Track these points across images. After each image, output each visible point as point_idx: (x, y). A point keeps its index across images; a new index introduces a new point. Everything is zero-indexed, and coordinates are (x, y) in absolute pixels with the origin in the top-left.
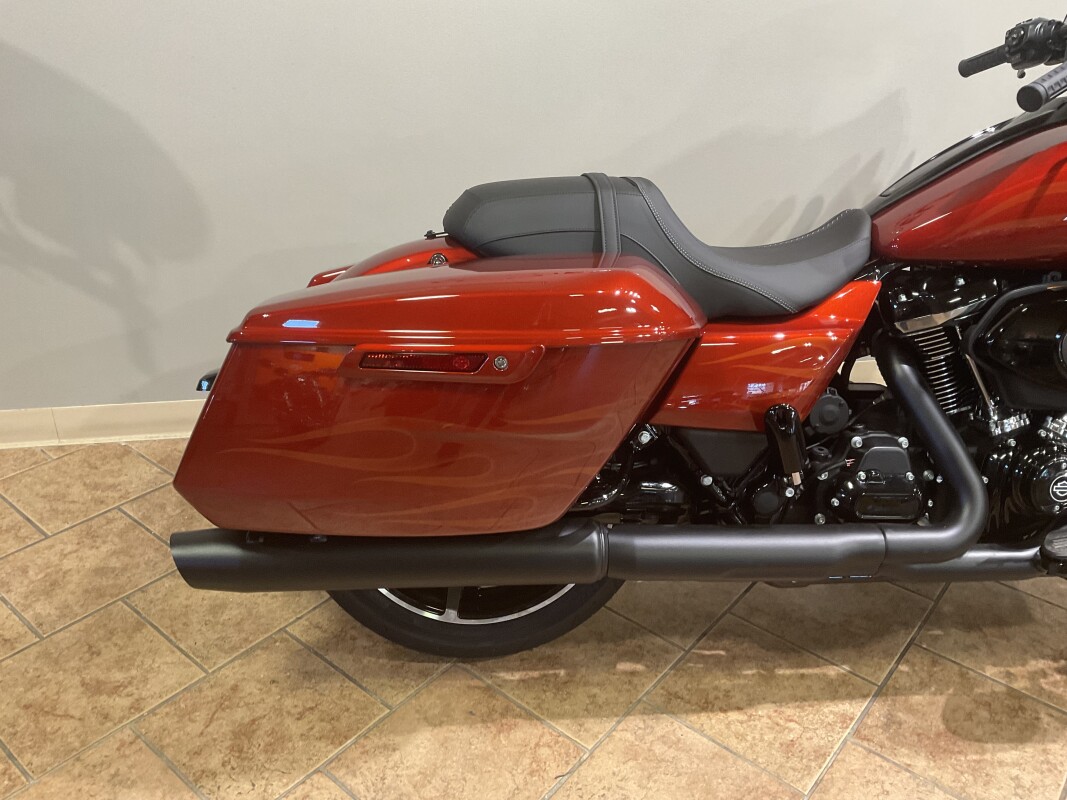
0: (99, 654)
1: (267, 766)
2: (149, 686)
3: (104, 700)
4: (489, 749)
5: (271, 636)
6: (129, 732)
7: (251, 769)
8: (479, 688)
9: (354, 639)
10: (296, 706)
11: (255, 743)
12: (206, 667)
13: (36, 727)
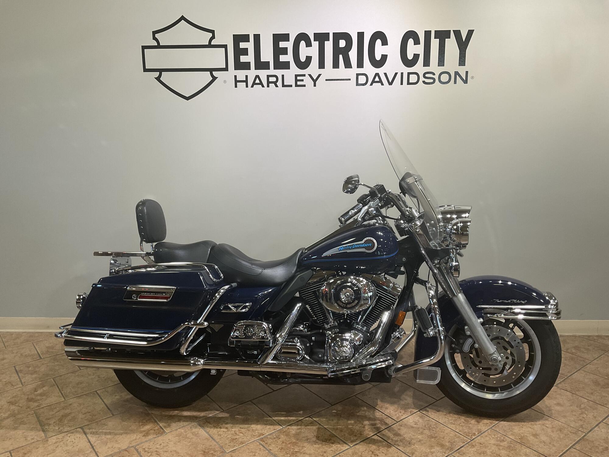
0: (37, 391)
1: (66, 424)
2: (46, 401)
3: (31, 403)
4: (135, 429)
5: (91, 392)
6: (33, 411)
7: (61, 424)
8: (145, 413)
9: (116, 396)
10: (85, 411)
11: (67, 419)
12: (66, 398)
13: (8, 408)
